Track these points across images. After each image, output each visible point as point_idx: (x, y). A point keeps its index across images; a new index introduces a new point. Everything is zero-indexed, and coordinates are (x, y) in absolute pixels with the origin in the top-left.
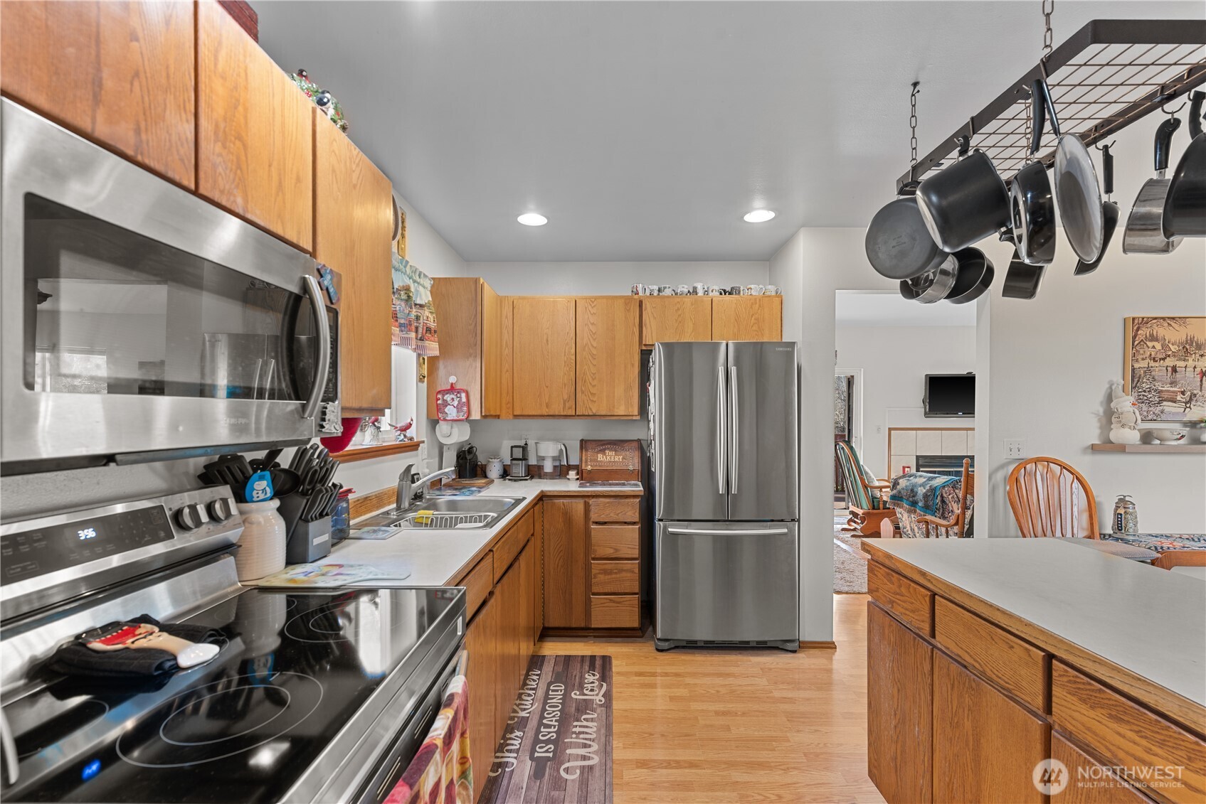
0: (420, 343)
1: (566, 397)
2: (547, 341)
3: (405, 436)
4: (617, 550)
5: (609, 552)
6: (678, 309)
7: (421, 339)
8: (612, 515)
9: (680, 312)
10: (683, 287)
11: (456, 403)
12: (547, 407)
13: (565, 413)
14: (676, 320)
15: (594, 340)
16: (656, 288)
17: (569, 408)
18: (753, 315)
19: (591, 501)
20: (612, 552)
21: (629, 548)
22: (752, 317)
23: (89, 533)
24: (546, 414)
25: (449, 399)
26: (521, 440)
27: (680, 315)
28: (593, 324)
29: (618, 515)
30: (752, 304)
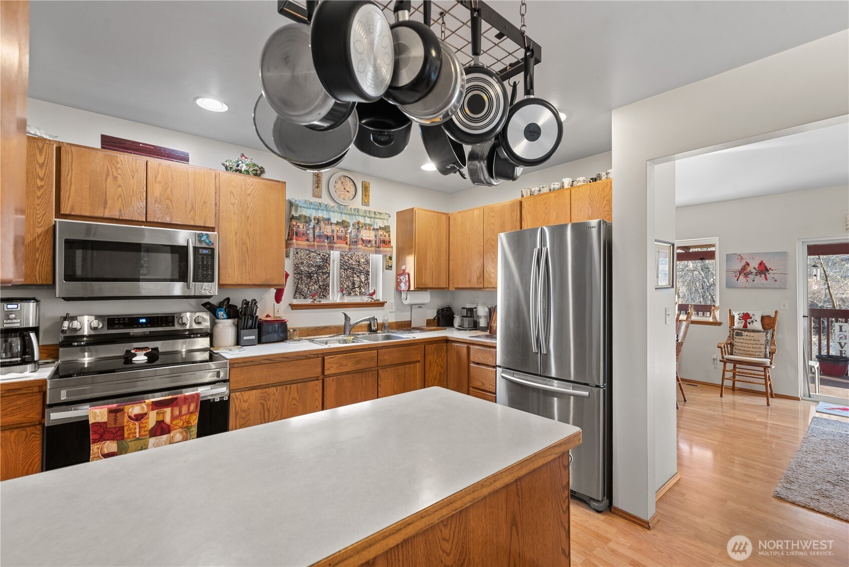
0: (378, 249)
1: (478, 275)
2: (469, 238)
3: (372, 299)
4: (483, 384)
5: (479, 384)
6: (546, 203)
7: (378, 247)
8: (481, 358)
9: (546, 206)
10: (554, 185)
11: (404, 281)
12: (469, 282)
13: (478, 287)
14: (544, 212)
15: (493, 235)
16: (537, 189)
17: (480, 283)
18: (604, 197)
19: (472, 347)
20: (481, 385)
21: (490, 384)
22: (604, 199)
23: (144, 321)
24: (469, 287)
25: (402, 279)
26: (474, 304)
27: (546, 208)
28: (493, 224)
29: (484, 359)
30: (604, 187)
